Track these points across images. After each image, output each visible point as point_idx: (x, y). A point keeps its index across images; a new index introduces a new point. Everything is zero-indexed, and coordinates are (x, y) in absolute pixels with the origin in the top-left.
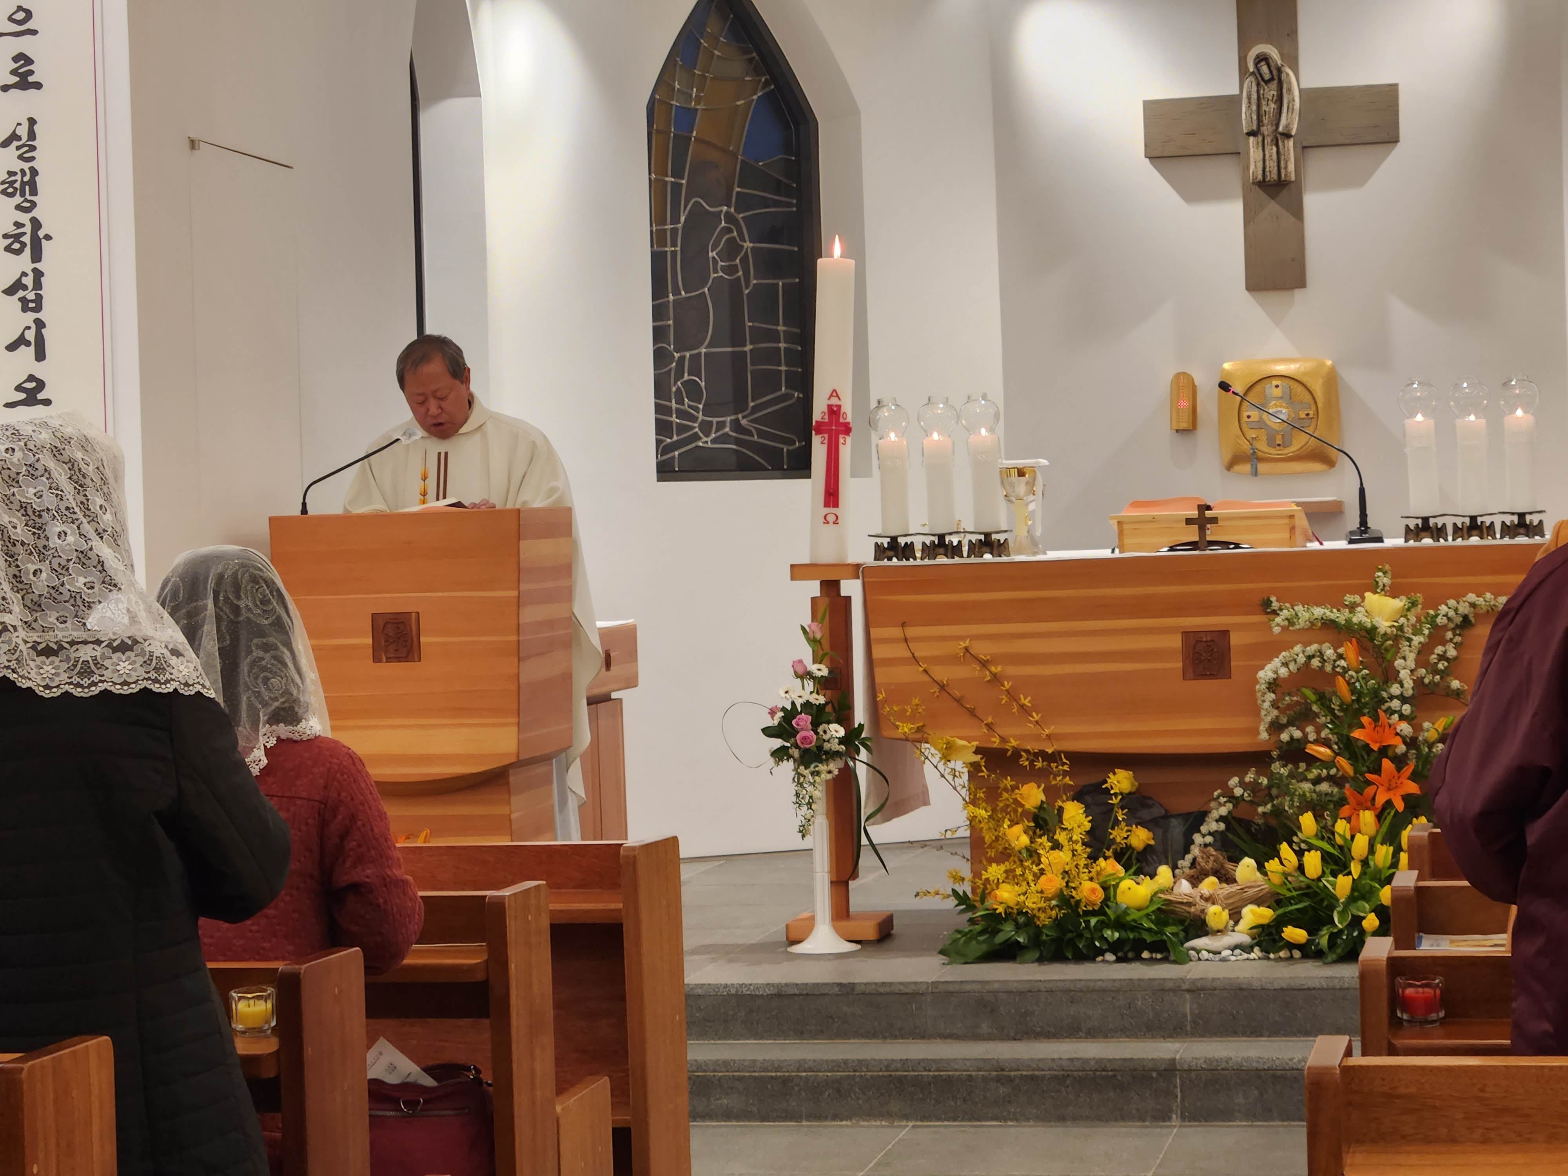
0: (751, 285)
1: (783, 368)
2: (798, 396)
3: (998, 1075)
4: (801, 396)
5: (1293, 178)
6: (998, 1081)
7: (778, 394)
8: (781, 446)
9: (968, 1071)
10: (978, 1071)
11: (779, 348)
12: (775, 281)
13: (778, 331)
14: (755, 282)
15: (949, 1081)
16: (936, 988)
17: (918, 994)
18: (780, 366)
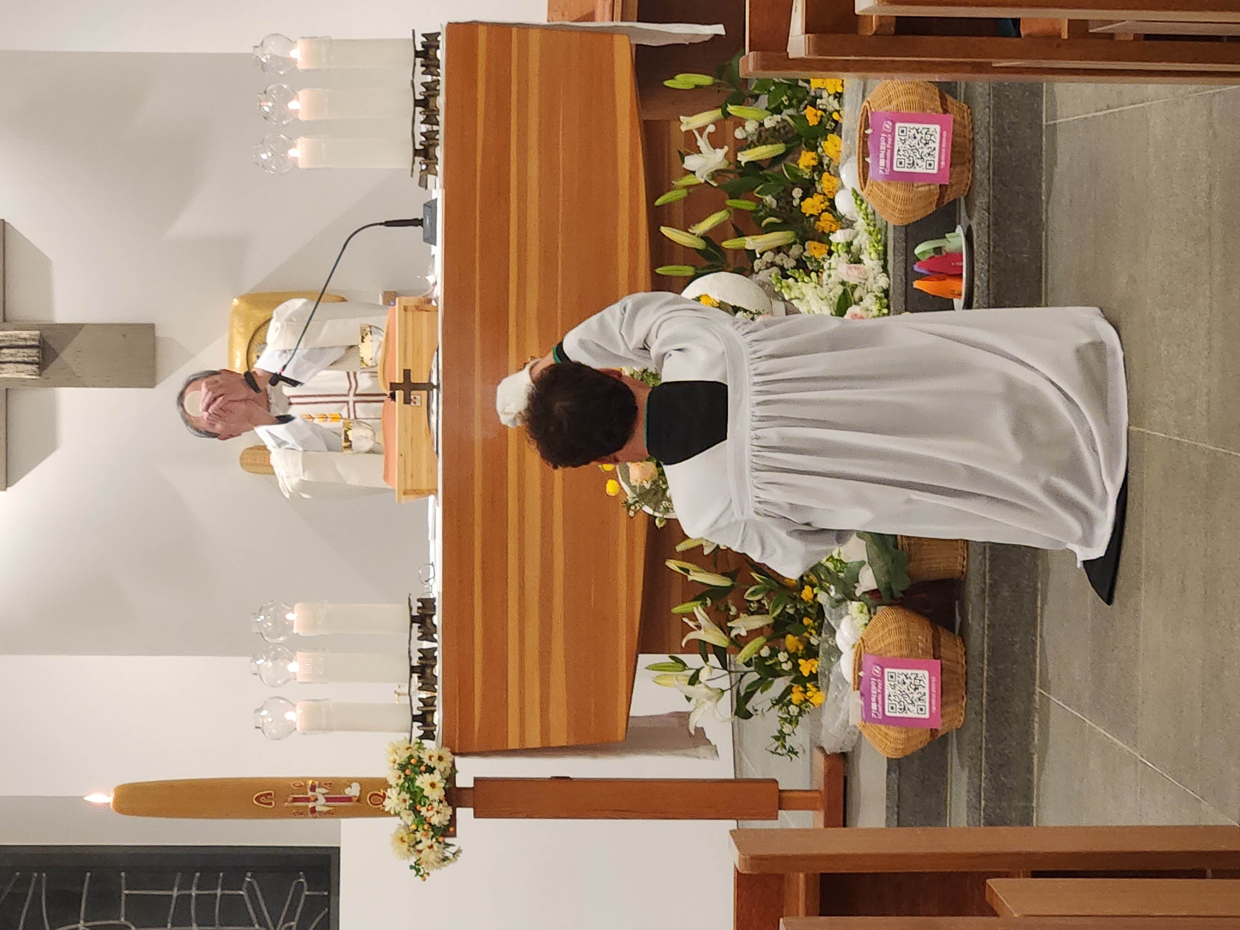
0: (126, 923)
1: (219, 892)
2: (250, 878)
4: (249, 874)
5: (37, 332)
7: (246, 898)
8: (303, 897)
11: (198, 896)
12: (123, 898)
13: (178, 897)
14: (123, 919)
18: (216, 895)
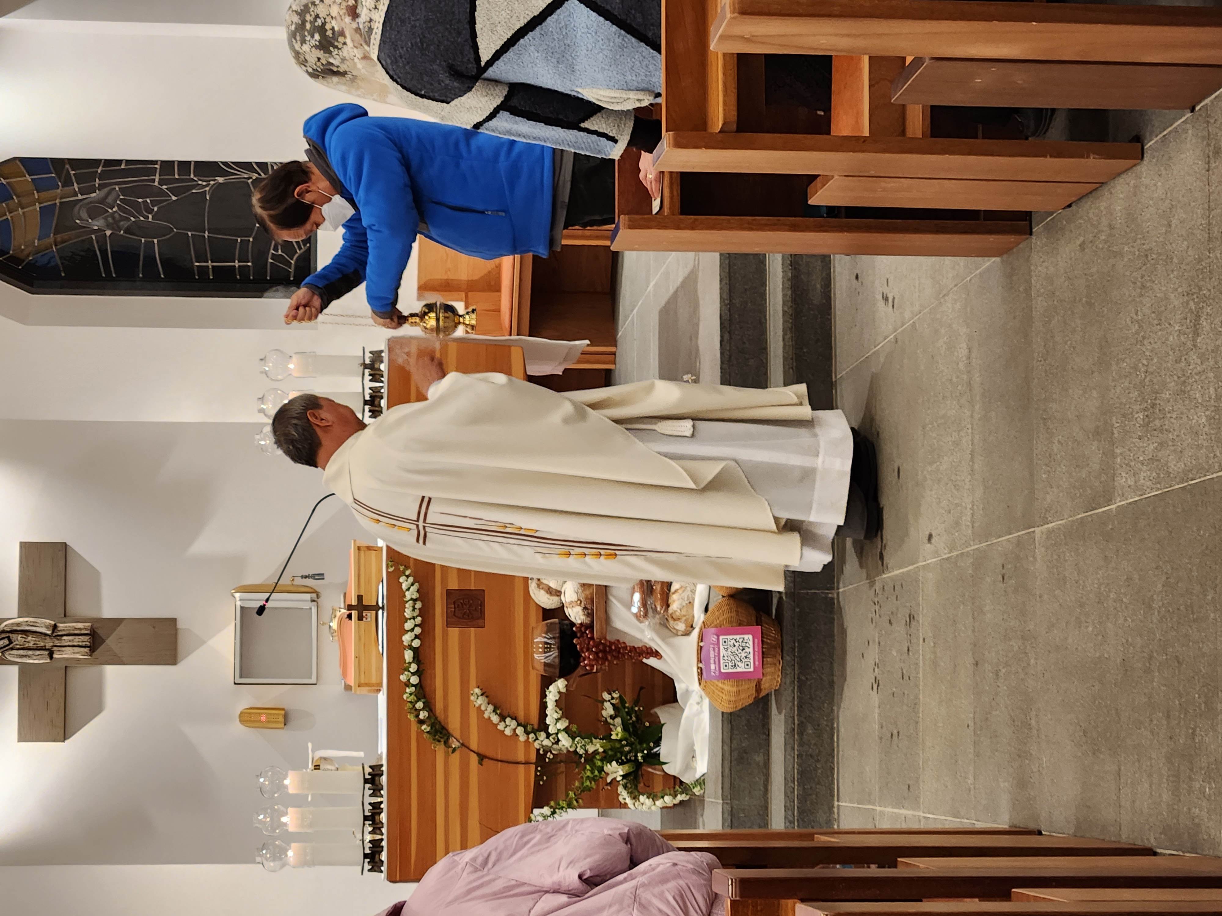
3: (798, 734)
5: (90, 624)
6: (802, 734)
9: (794, 757)
10: (794, 750)
15: (801, 773)
16: (727, 796)
17: (731, 811)
